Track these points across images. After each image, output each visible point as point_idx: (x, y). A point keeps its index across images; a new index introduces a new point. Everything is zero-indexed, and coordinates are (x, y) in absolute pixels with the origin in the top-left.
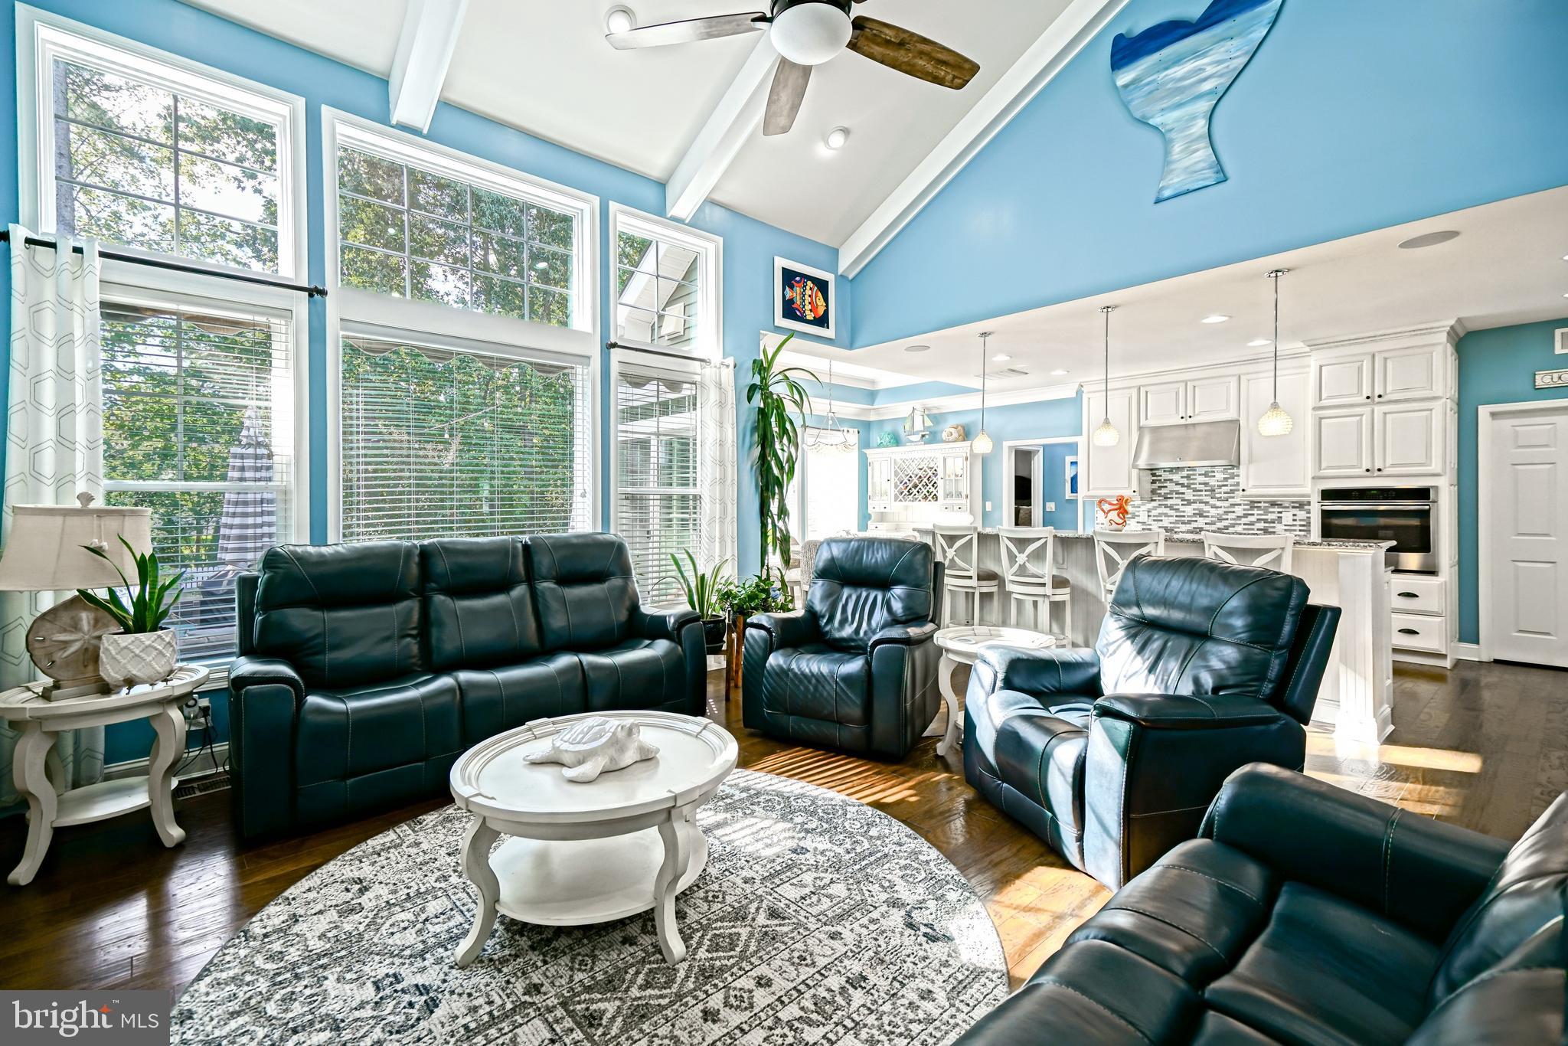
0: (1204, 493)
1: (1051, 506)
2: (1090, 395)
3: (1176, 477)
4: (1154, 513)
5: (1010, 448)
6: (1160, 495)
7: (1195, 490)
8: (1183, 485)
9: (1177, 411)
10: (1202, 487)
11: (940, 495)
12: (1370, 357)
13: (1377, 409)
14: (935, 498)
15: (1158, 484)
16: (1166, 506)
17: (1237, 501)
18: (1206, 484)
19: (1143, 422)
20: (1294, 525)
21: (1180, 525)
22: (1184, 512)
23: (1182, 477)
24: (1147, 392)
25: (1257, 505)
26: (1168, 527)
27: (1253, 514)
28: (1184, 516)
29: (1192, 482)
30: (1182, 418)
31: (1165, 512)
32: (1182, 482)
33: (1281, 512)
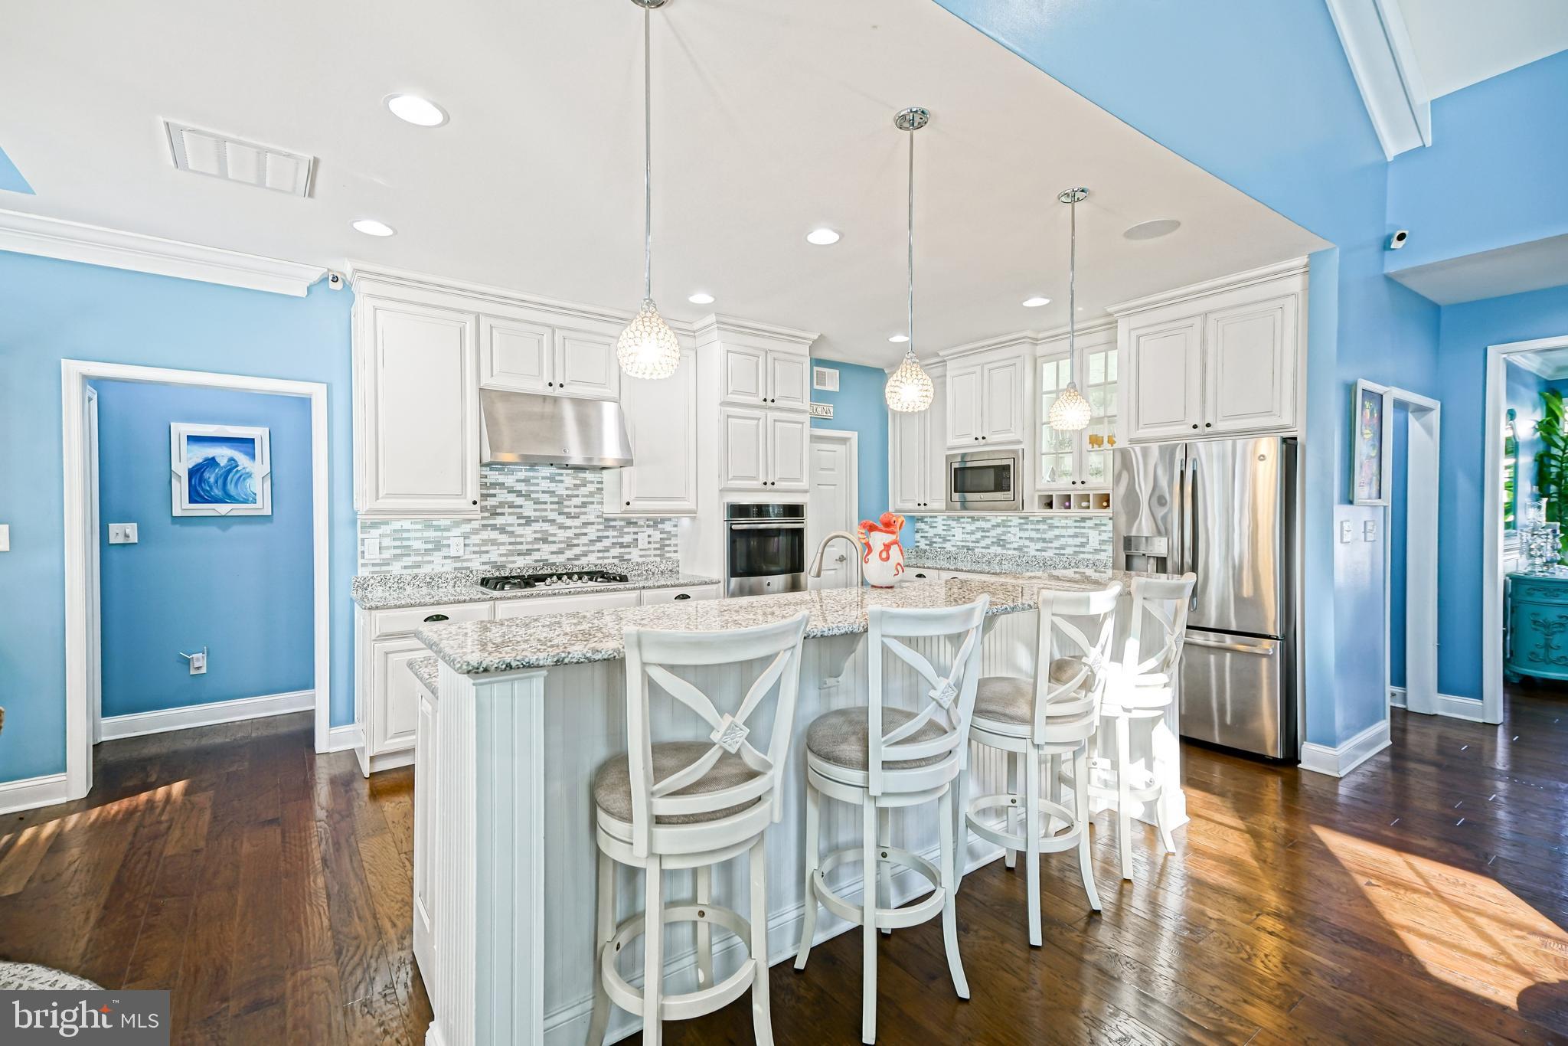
0: (549, 506)
1: (125, 532)
2: (378, 303)
3: (508, 480)
4: (475, 539)
6: (484, 509)
7: (537, 502)
8: (519, 494)
9: (541, 373)
10: (546, 497)
12: (764, 353)
13: (770, 414)
16: (494, 527)
17: (592, 518)
18: (552, 493)
19: (487, 381)
20: (649, 549)
21: (516, 558)
22: (521, 536)
23: (518, 481)
24: (491, 327)
25: (613, 523)
26: (496, 562)
27: (608, 537)
28: (521, 543)
29: (532, 488)
30: (550, 385)
31: (492, 537)
32: (518, 489)
33: (636, 533)
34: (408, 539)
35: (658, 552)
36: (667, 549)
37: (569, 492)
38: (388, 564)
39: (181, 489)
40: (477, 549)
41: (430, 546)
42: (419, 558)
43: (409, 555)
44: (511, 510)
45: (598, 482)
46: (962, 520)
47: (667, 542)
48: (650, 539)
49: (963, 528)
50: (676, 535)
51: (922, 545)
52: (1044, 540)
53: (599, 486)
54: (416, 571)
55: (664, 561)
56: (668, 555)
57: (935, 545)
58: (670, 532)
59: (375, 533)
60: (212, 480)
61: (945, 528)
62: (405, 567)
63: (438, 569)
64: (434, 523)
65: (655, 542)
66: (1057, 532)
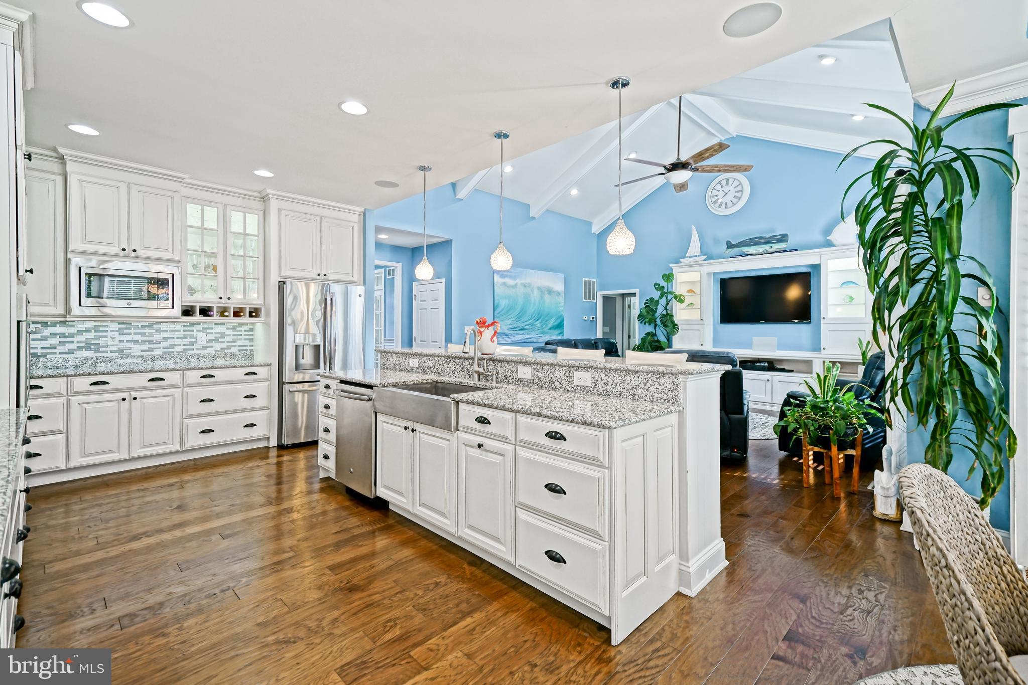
52: (150, 342)
66: (166, 335)
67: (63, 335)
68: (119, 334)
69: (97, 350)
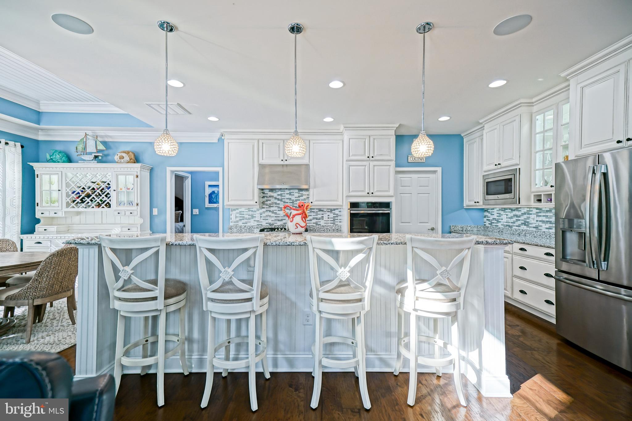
1: (196, 211)
2: (229, 141)
3: (275, 195)
4: (264, 215)
5: (172, 172)
6: (267, 205)
7: (285, 202)
8: (278, 199)
9: (279, 157)
11: (113, 203)
12: (369, 137)
13: (371, 163)
14: (109, 205)
15: (265, 199)
16: (270, 211)
18: (290, 199)
19: (262, 162)
20: (328, 221)
21: (277, 222)
22: (279, 214)
23: (278, 195)
24: (263, 143)
25: (312, 210)
26: (271, 223)
27: (311, 215)
28: (279, 217)
29: (283, 197)
30: (282, 160)
31: (269, 214)
32: (278, 198)
33: (322, 214)
34: (244, 214)
35: (332, 222)
36: (336, 221)
37: (297, 199)
38: (238, 222)
39: (207, 200)
40: (264, 218)
41: (250, 217)
42: (247, 221)
43: (244, 219)
44: (276, 205)
45: (307, 195)
46: (506, 211)
47: (336, 218)
48: (329, 217)
49: (507, 215)
50: (340, 216)
51: (487, 224)
53: (308, 196)
54: (246, 225)
55: (334, 226)
56: (336, 223)
57: (493, 224)
58: (338, 214)
59: (234, 212)
60: (214, 197)
61: (498, 215)
62: (243, 223)
63: (252, 224)
64: (251, 209)
65: (331, 218)
67: (517, 216)
68: (537, 216)
69: (528, 226)
